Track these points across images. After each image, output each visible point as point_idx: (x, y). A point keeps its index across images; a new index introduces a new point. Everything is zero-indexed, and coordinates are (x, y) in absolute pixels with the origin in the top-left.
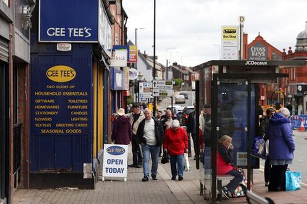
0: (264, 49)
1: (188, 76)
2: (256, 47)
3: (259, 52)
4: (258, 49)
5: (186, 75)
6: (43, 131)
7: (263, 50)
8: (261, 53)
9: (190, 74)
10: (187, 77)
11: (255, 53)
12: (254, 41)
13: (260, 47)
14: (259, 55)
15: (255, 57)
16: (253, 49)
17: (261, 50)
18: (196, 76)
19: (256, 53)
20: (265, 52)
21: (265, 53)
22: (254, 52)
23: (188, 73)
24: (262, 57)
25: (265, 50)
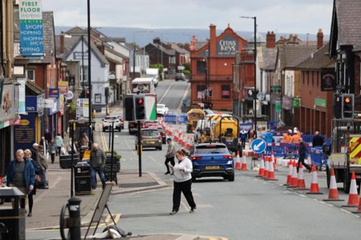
0: (234, 42)
1: (174, 58)
2: (225, 40)
3: (229, 45)
4: (228, 43)
5: (172, 56)
6: (19, 142)
7: (233, 44)
8: (231, 47)
9: (177, 54)
10: (172, 59)
11: (224, 48)
12: (223, 34)
13: (230, 40)
14: (229, 49)
15: (223, 51)
16: (222, 43)
17: (230, 44)
18: (186, 57)
19: (226, 48)
20: (235, 46)
21: (235, 48)
22: (223, 46)
23: (174, 54)
24: (232, 51)
25: (235, 44)
